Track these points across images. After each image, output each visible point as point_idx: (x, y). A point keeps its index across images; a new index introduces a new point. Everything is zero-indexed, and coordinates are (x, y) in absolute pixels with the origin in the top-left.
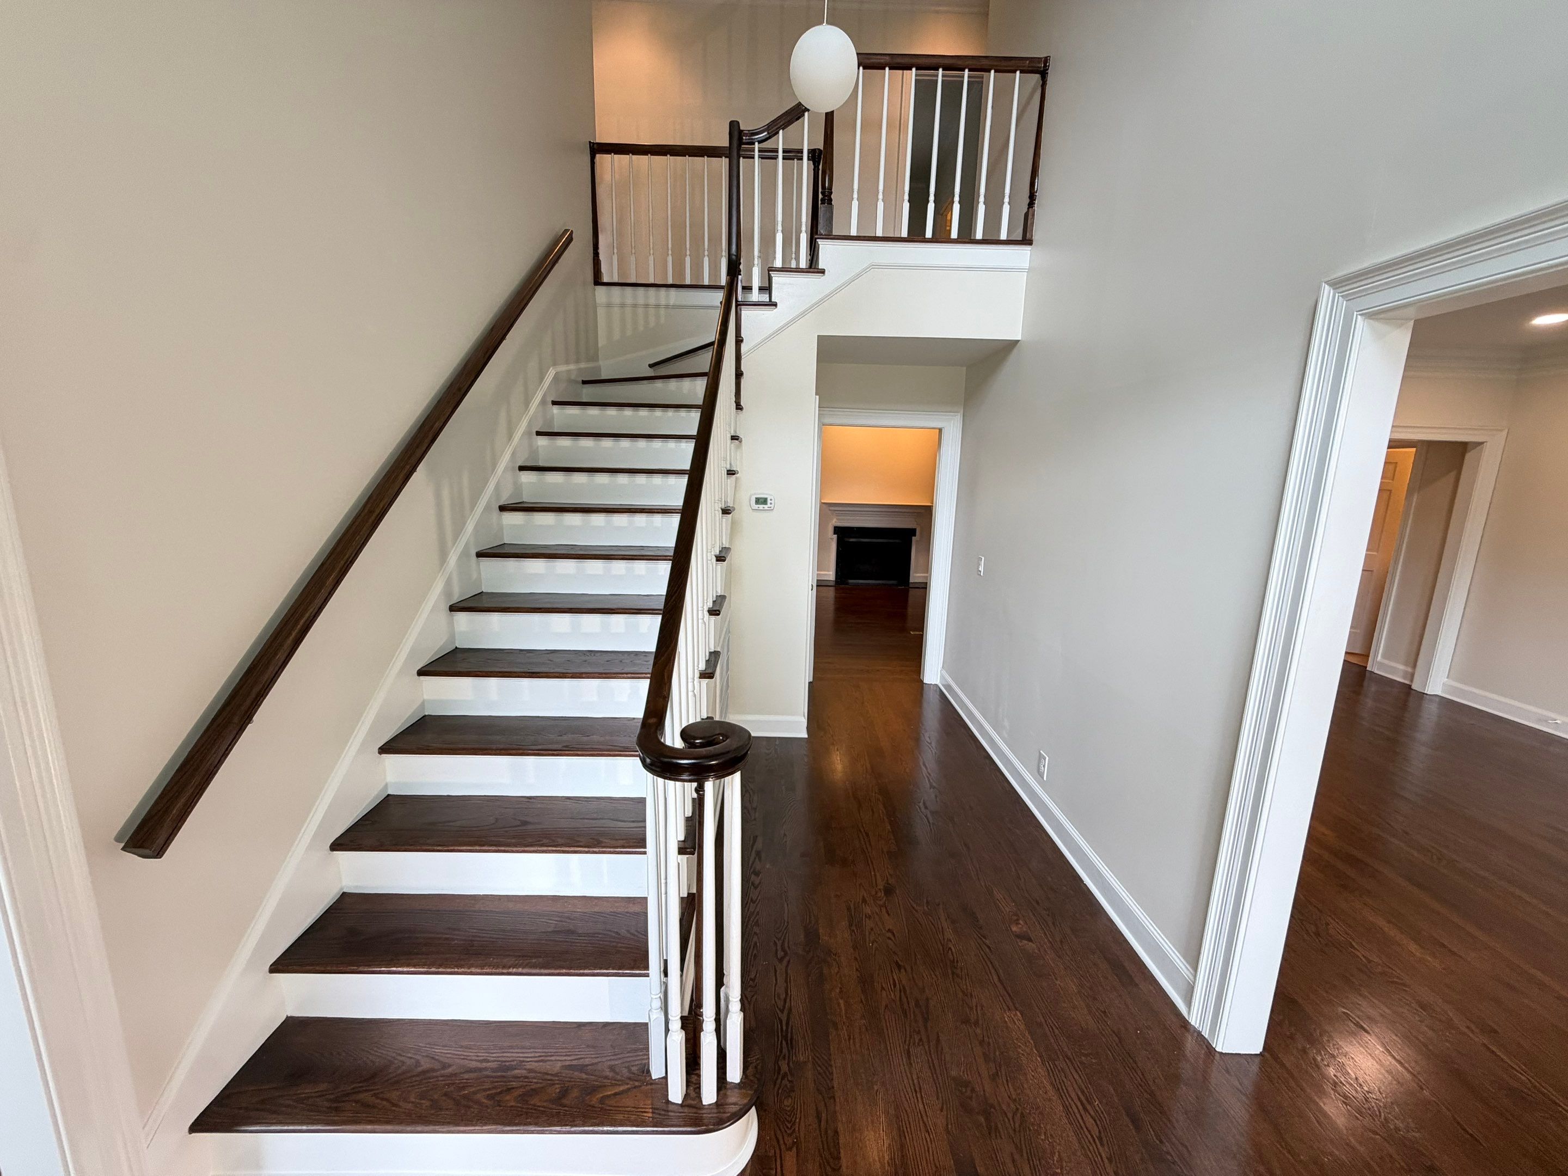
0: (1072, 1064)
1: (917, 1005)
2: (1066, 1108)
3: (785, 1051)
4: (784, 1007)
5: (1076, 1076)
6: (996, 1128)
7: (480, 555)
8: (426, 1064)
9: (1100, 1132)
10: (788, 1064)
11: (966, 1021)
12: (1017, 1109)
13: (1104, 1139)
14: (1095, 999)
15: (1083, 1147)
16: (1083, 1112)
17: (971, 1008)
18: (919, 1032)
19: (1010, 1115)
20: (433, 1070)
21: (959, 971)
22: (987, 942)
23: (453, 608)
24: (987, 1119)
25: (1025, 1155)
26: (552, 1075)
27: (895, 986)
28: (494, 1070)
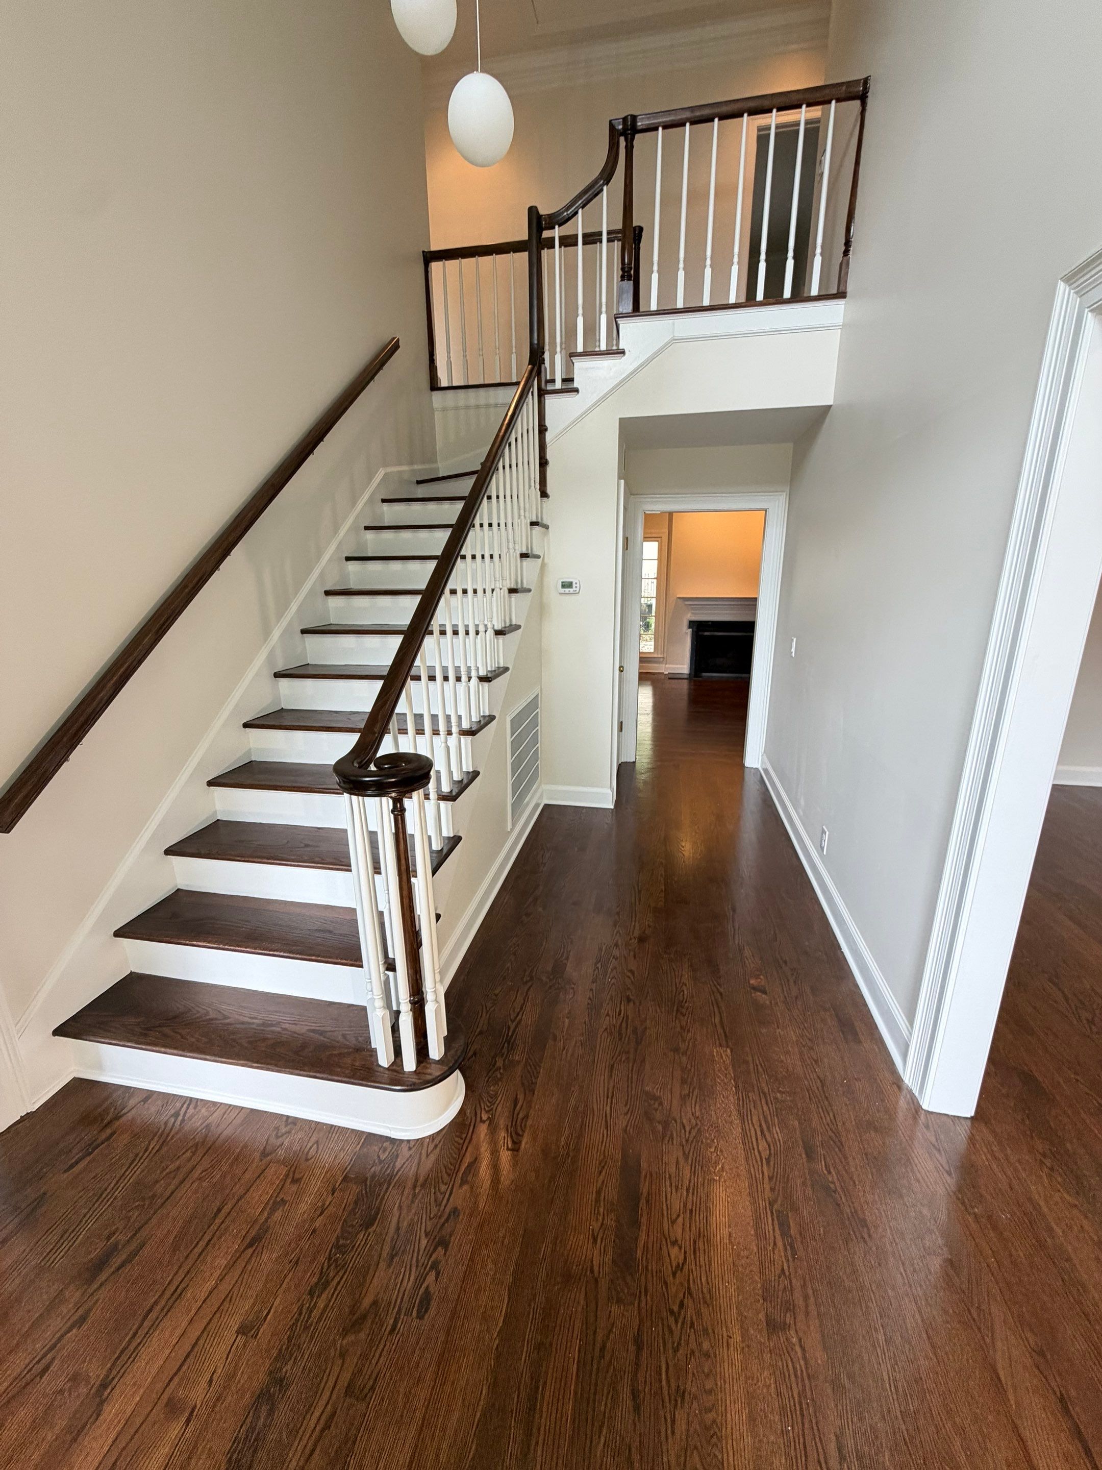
0: (766, 1098)
1: (635, 1031)
2: (745, 1133)
3: (505, 1051)
4: (516, 1018)
5: (765, 1108)
6: (672, 1137)
7: (304, 632)
8: (212, 1015)
9: (770, 1154)
10: (504, 1061)
11: (676, 1050)
12: (697, 1124)
13: (772, 1163)
14: (811, 1048)
15: (749, 1165)
16: (759, 1137)
17: (684, 1041)
18: (628, 1052)
19: (688, 1129)
20: (216, 1019)
21: (684, 1011)
22: (722, 990)
23: (277, 675)
24: (664, 1128)
25: (690, 1161)
26: (299, 1034)
27: (620, 1014)
28: (258, 1025)
